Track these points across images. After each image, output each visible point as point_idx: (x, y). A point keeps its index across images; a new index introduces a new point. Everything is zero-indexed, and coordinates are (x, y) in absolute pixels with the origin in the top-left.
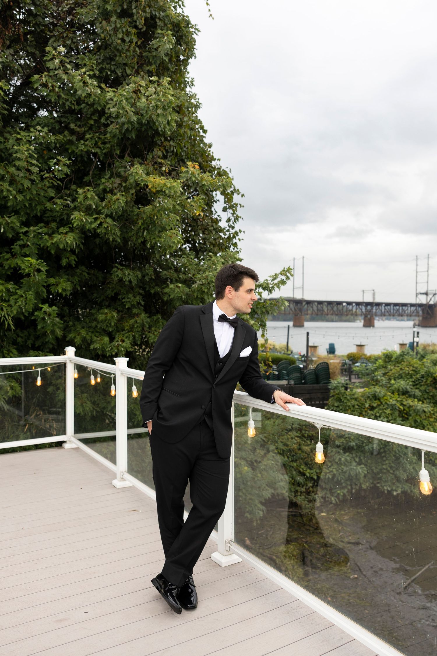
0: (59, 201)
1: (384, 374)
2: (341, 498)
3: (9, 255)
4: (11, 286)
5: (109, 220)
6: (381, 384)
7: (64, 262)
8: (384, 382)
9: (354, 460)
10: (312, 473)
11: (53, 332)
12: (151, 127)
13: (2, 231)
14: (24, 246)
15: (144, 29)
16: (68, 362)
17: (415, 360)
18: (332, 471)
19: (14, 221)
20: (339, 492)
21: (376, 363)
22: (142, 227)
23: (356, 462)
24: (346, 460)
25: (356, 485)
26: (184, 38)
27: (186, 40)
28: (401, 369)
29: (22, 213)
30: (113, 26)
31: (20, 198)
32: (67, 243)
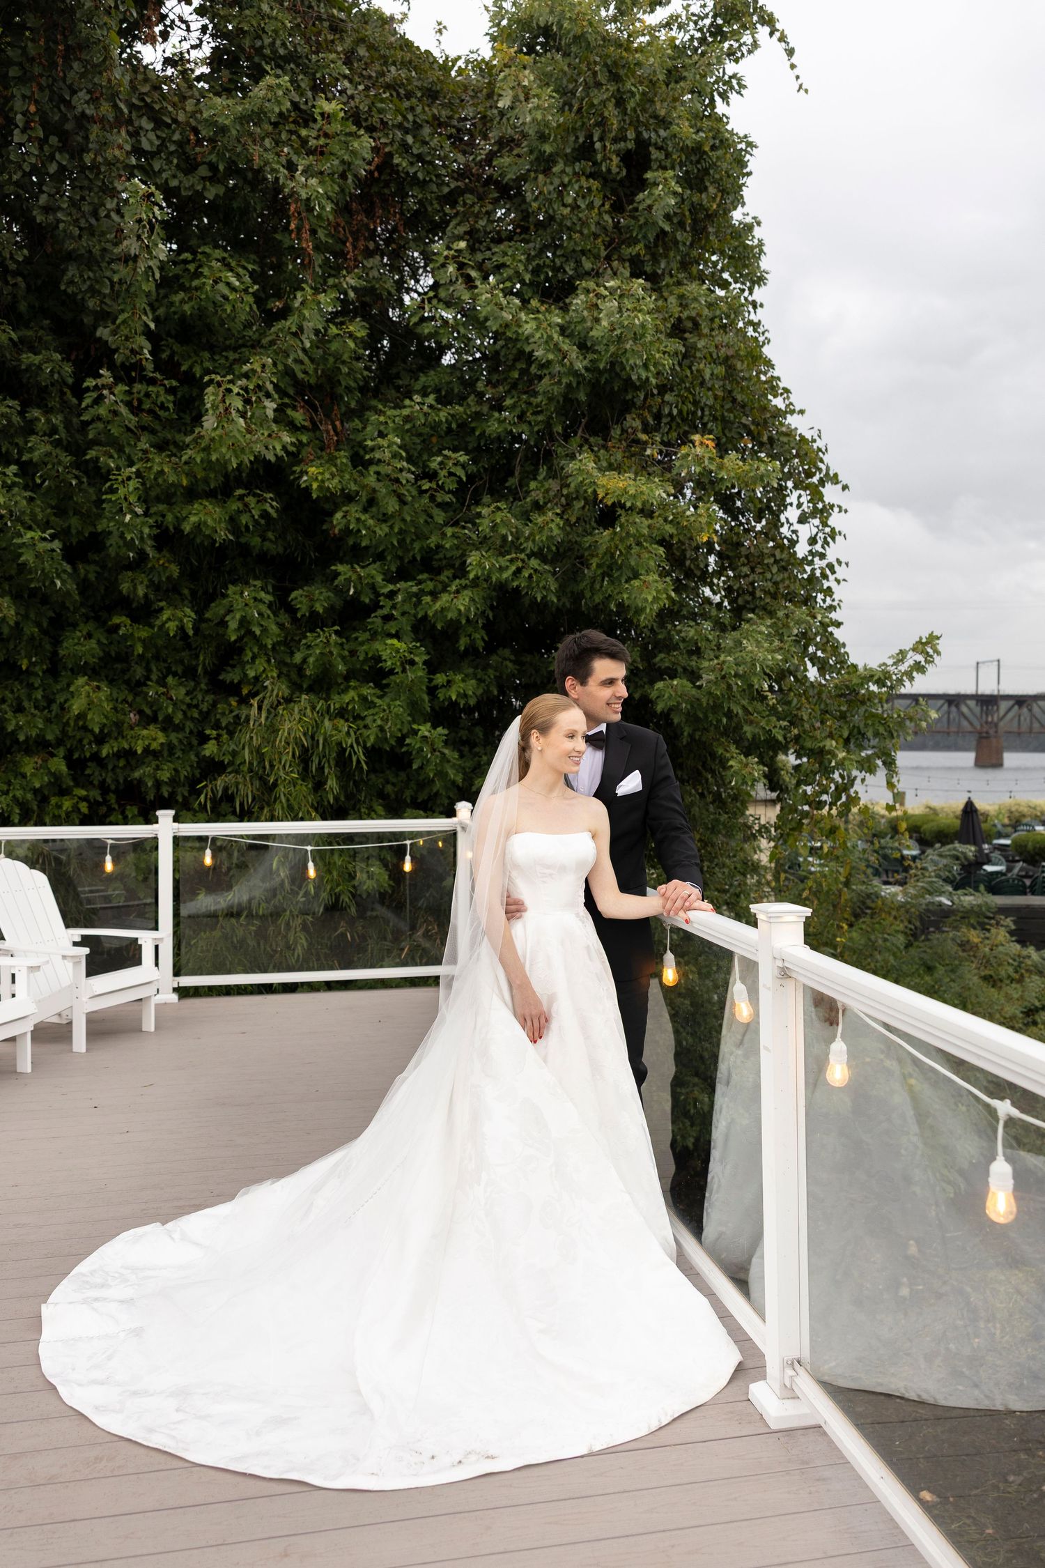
0: (449, 531)
3: (367, 635)
4: (368, 691)
5: (534, 563)
7: (463, 643)
11: (441, 774)
12: (618, 375)
13: (351, 592)
14: (388, 618)
15: (624, 172)
16: (459, 829)
19: (374, 572)
22: (599, 572)
26: (711, 172)
27: (717, 176)
29: (389, 558)
30: (557, 181)
31: (381, 531)
32: (460, 610)
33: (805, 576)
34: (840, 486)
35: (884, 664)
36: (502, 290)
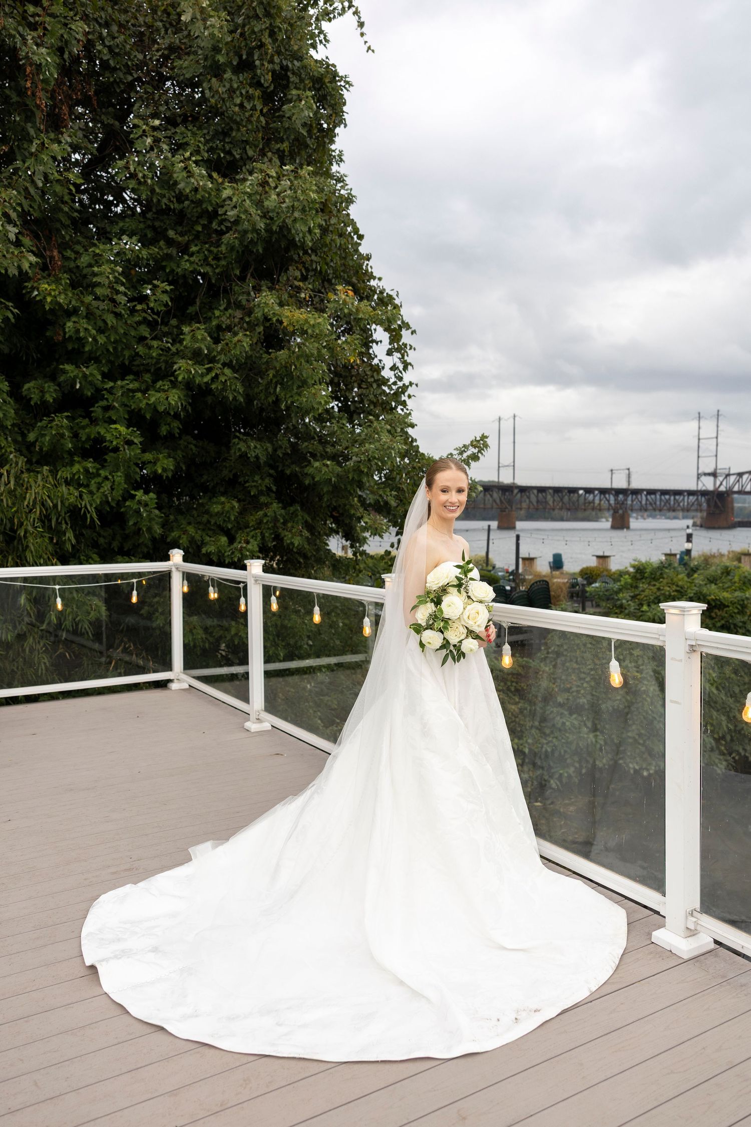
0: (155, 343)
1: (633, 597)
2: (564, 780)
3: (86, 422)
4: (90, 465)
5: (227, 371)
6: (627, 611)
7: (164, 430)
8: (632, 609)
9: (585, 725)
10: (522, 745)
11: (149, 529)
12: (284, 236)
13: (78, 386)
14: (107, 408)
15: (272, 88)
16: (174, 570)
17: (680, 576)
18: (551, 742)
19: (93, 371)
20: (561, 772)
21: (620, 581)
22: (274, 381)
23: (587, 727)
24: (573, 725)
25: (587, 762)
26: (329, 98)
27: (333, 102)
28: (659, 589)
29: (104, 362)
30: (228, 85)
31: (101, 339)
32: (170, 404)
33: (392, 392)
34: (410, 331)
35: (451, 454)
36: (196, 162)
